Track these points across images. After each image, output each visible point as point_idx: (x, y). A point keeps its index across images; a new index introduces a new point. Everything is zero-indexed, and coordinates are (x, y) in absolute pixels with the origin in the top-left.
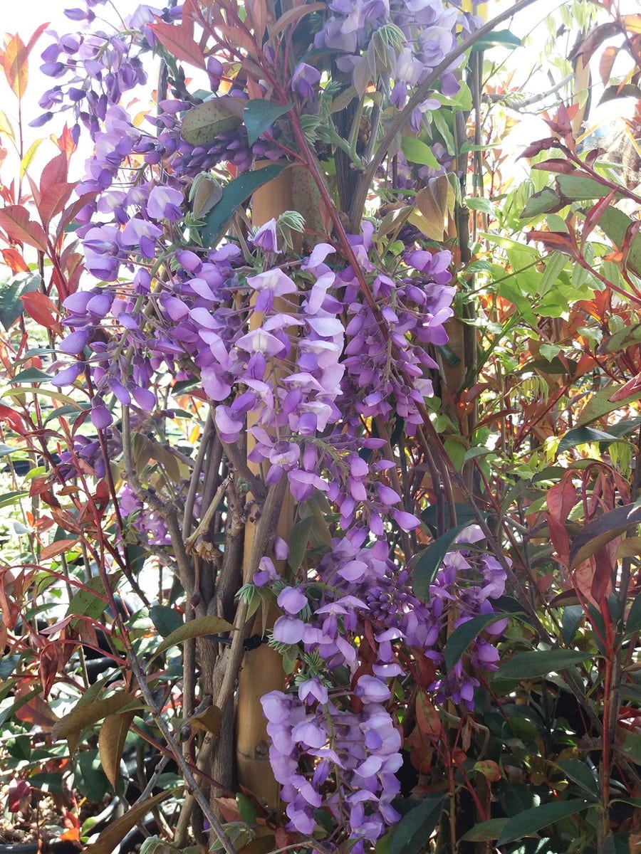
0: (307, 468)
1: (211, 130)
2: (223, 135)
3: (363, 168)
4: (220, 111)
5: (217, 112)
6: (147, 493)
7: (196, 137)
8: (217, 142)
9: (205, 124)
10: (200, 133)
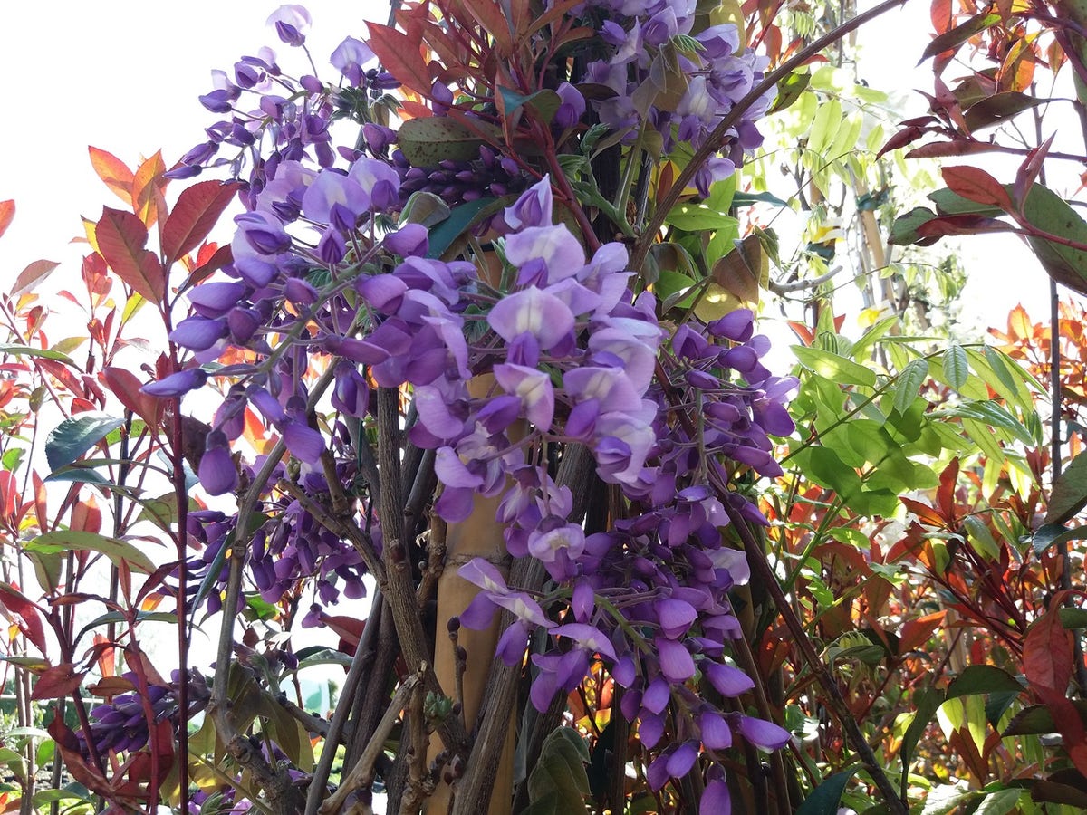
0: (577, 619)
1: (436, 151)
2: (451, 161)
3: (636, 236)
4: (449, 130)
5: (446, 132)
6: (247, 745)
7: (414, 152)
8: (443, 168)
9: (427, 140)
10: (420, 149)
